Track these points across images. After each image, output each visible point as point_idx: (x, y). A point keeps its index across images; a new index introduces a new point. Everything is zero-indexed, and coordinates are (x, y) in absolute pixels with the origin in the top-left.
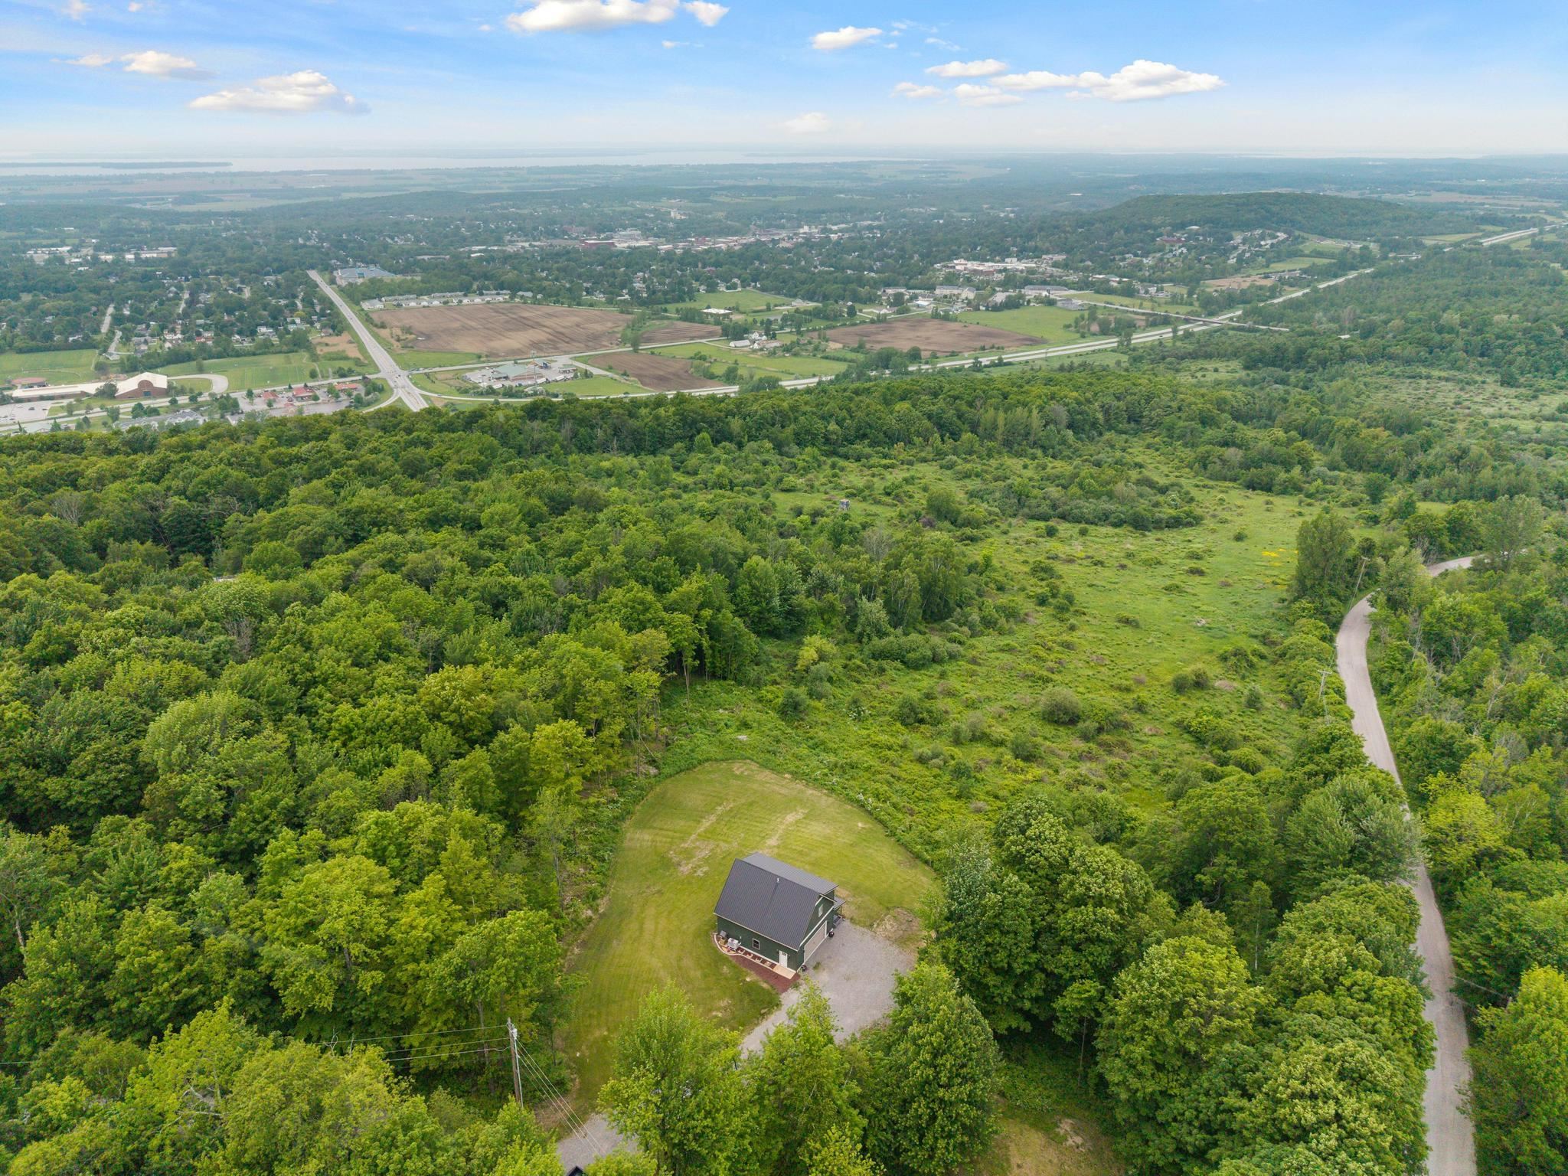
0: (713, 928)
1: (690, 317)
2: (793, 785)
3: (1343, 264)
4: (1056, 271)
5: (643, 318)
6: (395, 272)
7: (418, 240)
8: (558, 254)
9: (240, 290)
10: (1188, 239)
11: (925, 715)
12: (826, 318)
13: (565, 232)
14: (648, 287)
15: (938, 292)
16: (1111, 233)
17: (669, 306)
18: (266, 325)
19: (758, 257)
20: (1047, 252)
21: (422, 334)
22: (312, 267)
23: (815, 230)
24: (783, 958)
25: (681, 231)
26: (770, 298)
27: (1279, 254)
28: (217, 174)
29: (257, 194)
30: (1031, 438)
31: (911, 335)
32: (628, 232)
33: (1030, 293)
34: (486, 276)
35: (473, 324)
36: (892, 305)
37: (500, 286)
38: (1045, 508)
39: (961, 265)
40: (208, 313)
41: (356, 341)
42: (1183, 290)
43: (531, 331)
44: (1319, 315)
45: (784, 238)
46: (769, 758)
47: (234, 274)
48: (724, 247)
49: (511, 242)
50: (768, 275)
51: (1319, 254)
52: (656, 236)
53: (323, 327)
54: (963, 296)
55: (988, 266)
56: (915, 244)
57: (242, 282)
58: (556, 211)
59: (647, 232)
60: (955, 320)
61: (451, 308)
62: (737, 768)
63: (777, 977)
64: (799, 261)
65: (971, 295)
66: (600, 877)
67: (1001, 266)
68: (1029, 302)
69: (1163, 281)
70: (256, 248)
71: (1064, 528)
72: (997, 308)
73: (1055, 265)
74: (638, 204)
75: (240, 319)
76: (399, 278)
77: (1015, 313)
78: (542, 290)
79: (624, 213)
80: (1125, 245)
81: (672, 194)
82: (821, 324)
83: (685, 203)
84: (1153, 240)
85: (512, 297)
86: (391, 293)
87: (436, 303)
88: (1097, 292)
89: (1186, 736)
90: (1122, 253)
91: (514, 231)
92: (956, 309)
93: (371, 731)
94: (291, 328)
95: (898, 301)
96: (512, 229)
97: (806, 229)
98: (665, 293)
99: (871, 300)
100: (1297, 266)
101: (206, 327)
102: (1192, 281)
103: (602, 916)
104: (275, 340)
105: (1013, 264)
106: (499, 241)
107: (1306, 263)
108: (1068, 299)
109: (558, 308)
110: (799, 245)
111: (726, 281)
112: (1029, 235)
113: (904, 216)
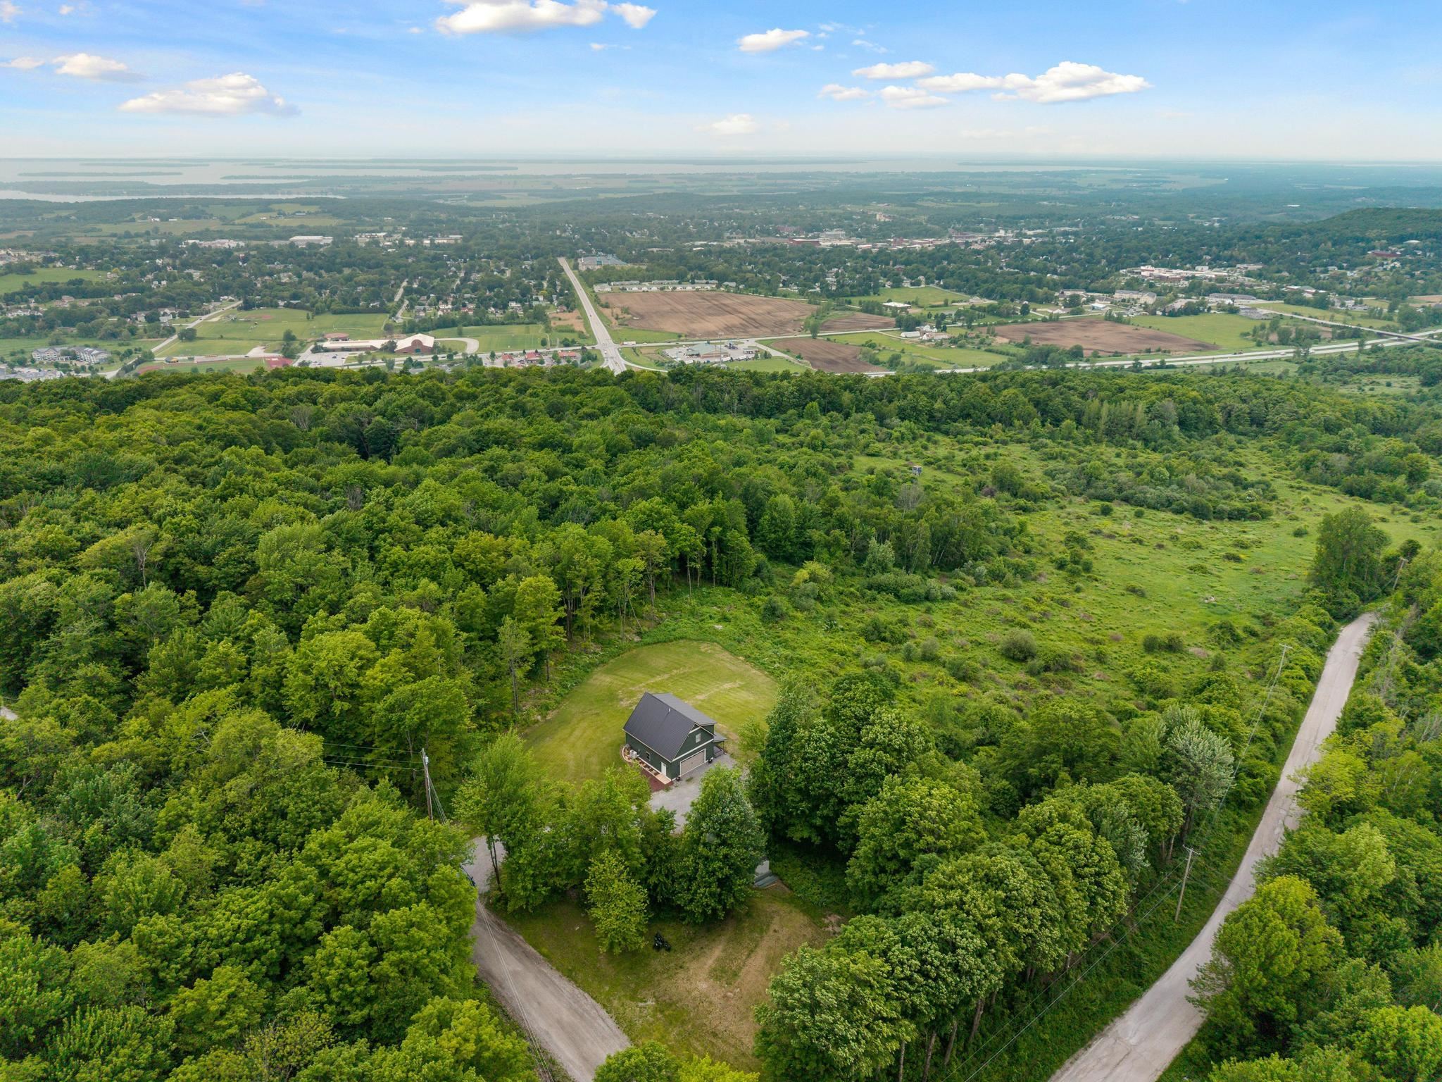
0: (623, 742)
1: (868, 309)
2: (742, 665)
4: (1248, 281)
5: (827, 309)
6: (627, 261)
7: (651, 235)
8: (766, 250)
9: (503, 272)
10: (1404, 253)
11: (887, 635)
12: (999, 315)
13: (777, 231)
14: (838, 282)
15: (1116, 295)
16: (1316, 245)
17: (853, 299)
18: (516, 300)
19: (947, 257)
20: (1243, 261)
21: (638, 314)
22: (562, 255)
23: (1010, 235)
24: (664, 768)
25: (884, 231)
26: (950, 295)
28: (506, 177)
29: (532, 193)
30: (1134, 431)
31: (1079, 334)
32: (834, 232)
33: (1213, 300)
34: (700, 268)
35: (680, 308)
36: (1066, 306)
37: (711, 277)
38: (1110, 490)
39: (1147, 271)
40: (474, 289)
41: (584, 318)
42: (1384, 305)
43: (728, 316)
45: (978, 241)
46: (734, 645)
47: (500, 259)
48: (918, 247)
49: (729, 238)
50: (952, 274)
52: (859, 236)
53: (560, 304)
54: (1142, 301)
55: (1176, 273)
56: (1105, 250)
57: (506, 265)
58: (775, 211)
59: (851, 232)
60: (1128, 323)
61: (666, 294)
62: (704, 647)
63: (657, 781)
64: (986, 262)
65: (1151, 300)
66: (558, 698)
67: (1190, 273)
68: (1209, 309)
69: (1365, 294)
70: (522, 238)
71: (1119, 509)
72: (1173, 314)
73: (1248, 274)
75: (497, 295)
76: (630, 265)
77: (1192, 319)
78: (744, 281)
79: (834, 215)
80: (1331, 258)
81: (881, 199)
82: (991, 320)
83: (892, 207)
84: (1364, 253)
85: (719, 286)
86: (620, 279)
87: (654, 288)
88: (1288, 302)
89: (1132, 685)
90: (1326, 265)
91: (734, 229)
92: (1129, 314)
94: (535, 303)
95: (1073, 303)
96: (732, 227)
97: (1002, 233)
98: (852, 287)
99: (1047, 300)
101: (471, 300)
102: (1398, 296)
103: (547, 721)
104: (521, 313)
105: (1203, 272)
106: (719, 237)
108: (1254, 308)
109: (756, 297)
110: (990, 248)
111: (912, 278)
112: (1227, 245)
113: (1102, 223)
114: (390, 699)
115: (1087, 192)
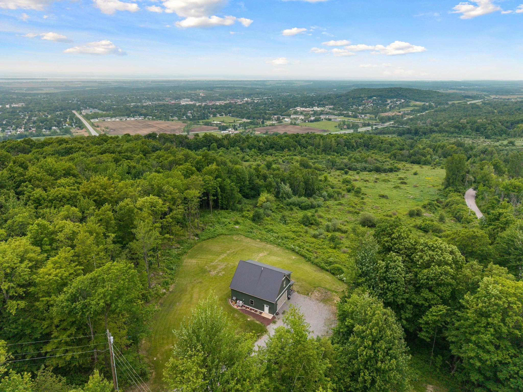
0: (229, 297)
1: (207, 124)
2: (261, 243)
3: (424, 109)
4: (331, 111)
5: (191, 124)
6: (103, 111)
7: (112, 101)
8: (161, 106)
9: (47, 116)
10: (373, 101)
12: (254, 124)
13: (164, 100)
14: (192, 115)
15: (292, 117)
16: (348, 99)
17: (200, 121)
18: (55, 126)
19: (230, 107)
20: (327, 105)
21: (112, 129)
22: (74, 109)
23: (249, 100)
24: (266, 309)
25: (204, 99)
26: (235, 119)
27: (402, 106)
28: (42, 82)
29: (56, 88)
30: (332, 149)
31: (283, 129)
32: (186, 99)
33: (322, 117)
34: (135, 112)
35: (131, 126)
36: (276, 120)
37: (141, 115)
38: (342, 166)
39: (298, 109)
40: (34, 122)
41: (88, 131)
42: (373, 116)
43: (151, 128)
44: (419, 122)
45: (239, 102)
47: (45, 112)
48: (218, 104)
49: (144, 102)
50: (234, 112)
51: (416, 106)
52: (195, 101)
53: (76, 126)
54: (300, 118)
55: (307, 109)
56: (283, 103)
57: (48, 114)
58: (161, 93)
59: (192, 100)
60: (298, 125)
61: (122, 121)
62: (235, 237)
63: (264, 318)
64: (244, 108)
65: (303, 118)
66: (170, 276)
67: (312, 109)
68: (322, 119)
69: (366, 113)
70: (54, 104)
71: (350, 172)
72: (311, 121)
73: (330, 109)
74: (189, 92)
75: (46, 124)
76: (105, 112)
77: (318, 123)
78: (155, 116)
79: (184, 94)
80: (353, 103)
81: (200, 89)
82: (253, 126)
83: (205, 91)
84: (362, 102)
85: (145, 118)
86: (102, 117)
87: (118, 120)
88: (345, 117)
89: (419, 230)
90: (352, 105)
91: (146, 99)
92: (298, 122)
93: (51, 201)
94: (64, 127)
95: (278, 119)
97: (246, 99)
98: (198, 117)
99: (269, 119)
100: (409, 109)
101: (33, 127)
102: (376, 114)
103: (171, 292)
104: (58, 131)
105: (316, 108)
106: (140, 102)
107: (412, 109)
108: (336, 119)
109: (161, 121)
110: (243, 104)
111: (219, 113)
112: (321, 100)
113: (279, 95)
114: (70, 290)
115: (270, 86)
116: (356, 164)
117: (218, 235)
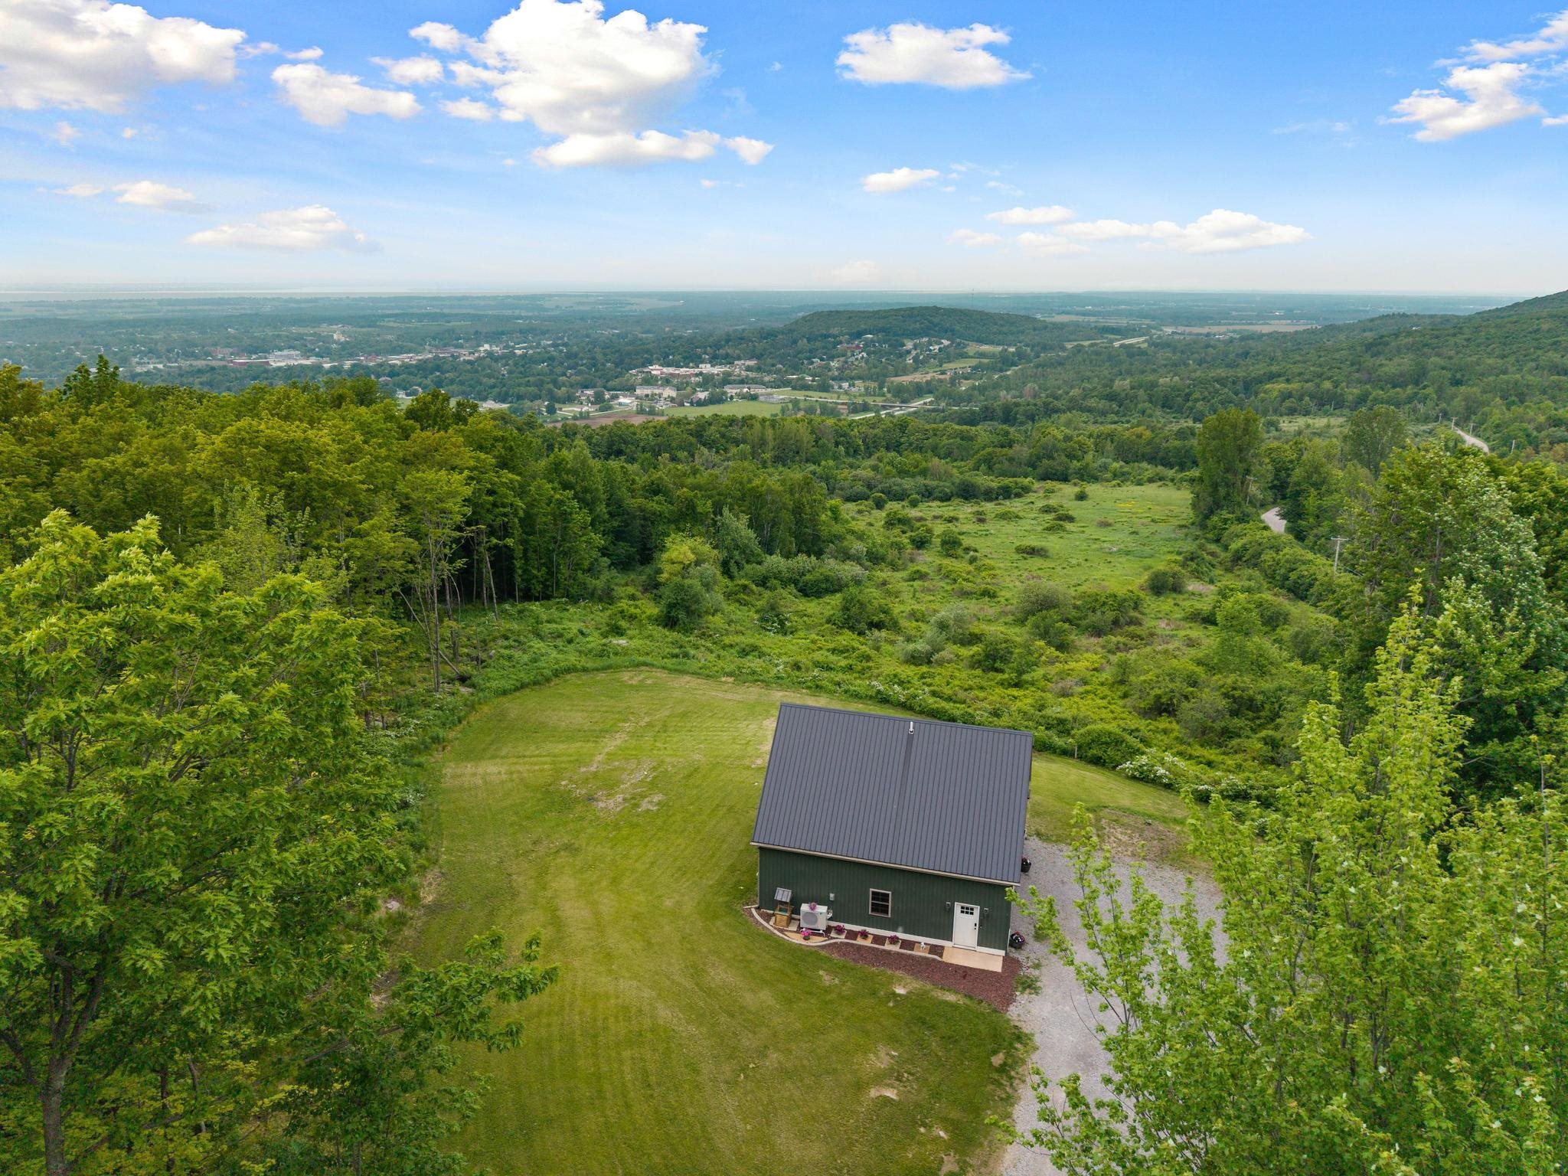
0: (742, 896)
3: (1006, 362)
4: (751, 375)
8: (200, 371)
10: (866, 345)
13: (208, 354)
15: (638, 392)
16: (795, 342)
19: (438, 368)
20: (739, 359)
23: (495, 348)
24: (966, 925)
25: (348, 349)
27: (946, 356)
32: (285, 352)
33: (731, 391)
36: (592, 404)
39: (656, 370)
42: (873, 385)
44: (1003, 393)
45: (465, 355)
48: (398, 363)
49: (138, 363)
50: (452, 382)
51: (982, 355)
52: (318, 355)
54: (665, 395)
55: (683, 371)
56: (605, 355)
58: (194, 334)
59: (307, 353)
60: (661, 414)
62: (629, 677)
63: (965, 972)
64: (484, 370)
65: (673, 394)
67: (697, 371)
68: (732, 398)
69: (852, 378)
71: (890, 504)
72: (700, 403)
73: (748, 369)
74: (294, 330)
79: (278, 336)
80: (810, 351)
81: (332, 321)
83: (348, 328)
84: (835, 347)
88: (794, 388)
90: (809, 358)
91: (144, 354)
92: (661, 405)
95: (598, 399)
96: (141, 352)
97: (487, 347)
99: (570, 399)
100: (966, 365)
102: (880, 378)
103: (433, 910)
105: (706, 368)
106: (124, 362)
107: (974, 362)
108: (770, 395)
110: (479, 359)
111: (405, 389)
112: (717, 345)
113: (588, 336)
115: (557, 313)
116: (898, 480)
117: (556, 674)
